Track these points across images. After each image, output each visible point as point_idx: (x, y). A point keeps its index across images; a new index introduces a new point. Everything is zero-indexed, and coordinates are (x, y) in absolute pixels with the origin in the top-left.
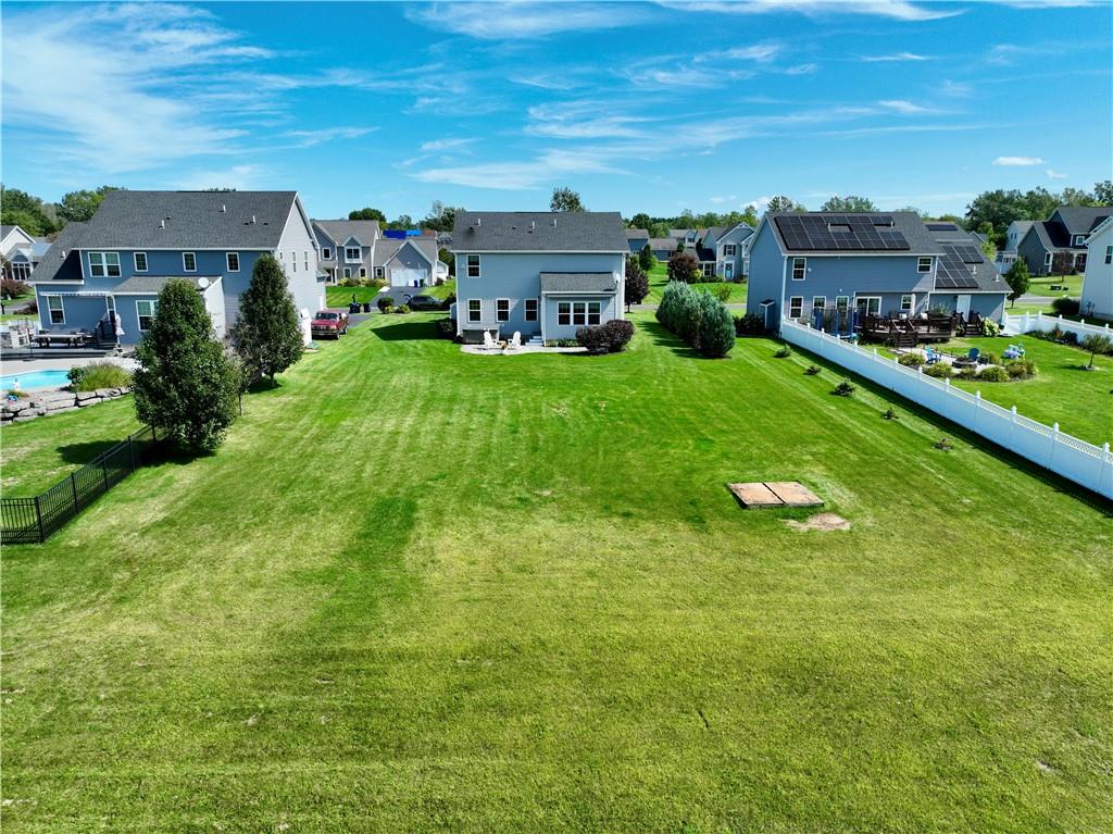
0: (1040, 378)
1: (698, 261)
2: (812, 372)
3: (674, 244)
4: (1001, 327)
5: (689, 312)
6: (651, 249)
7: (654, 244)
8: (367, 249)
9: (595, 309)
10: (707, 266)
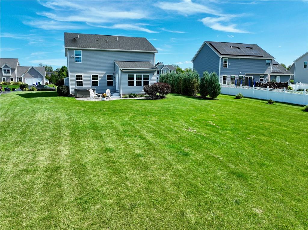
8: (13, 70)
9: (146, 78)
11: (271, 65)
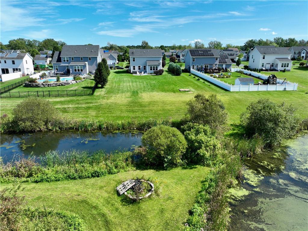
0: (231, 77)
1: (176, 58)
2: (194, 77)
3: (171, 54)
4: (231, 70)
5: (174, 68)
6: (166, 55)
7: (166, 54)
9: (157, 67)
10: (178, 59)
11: (218, 59)
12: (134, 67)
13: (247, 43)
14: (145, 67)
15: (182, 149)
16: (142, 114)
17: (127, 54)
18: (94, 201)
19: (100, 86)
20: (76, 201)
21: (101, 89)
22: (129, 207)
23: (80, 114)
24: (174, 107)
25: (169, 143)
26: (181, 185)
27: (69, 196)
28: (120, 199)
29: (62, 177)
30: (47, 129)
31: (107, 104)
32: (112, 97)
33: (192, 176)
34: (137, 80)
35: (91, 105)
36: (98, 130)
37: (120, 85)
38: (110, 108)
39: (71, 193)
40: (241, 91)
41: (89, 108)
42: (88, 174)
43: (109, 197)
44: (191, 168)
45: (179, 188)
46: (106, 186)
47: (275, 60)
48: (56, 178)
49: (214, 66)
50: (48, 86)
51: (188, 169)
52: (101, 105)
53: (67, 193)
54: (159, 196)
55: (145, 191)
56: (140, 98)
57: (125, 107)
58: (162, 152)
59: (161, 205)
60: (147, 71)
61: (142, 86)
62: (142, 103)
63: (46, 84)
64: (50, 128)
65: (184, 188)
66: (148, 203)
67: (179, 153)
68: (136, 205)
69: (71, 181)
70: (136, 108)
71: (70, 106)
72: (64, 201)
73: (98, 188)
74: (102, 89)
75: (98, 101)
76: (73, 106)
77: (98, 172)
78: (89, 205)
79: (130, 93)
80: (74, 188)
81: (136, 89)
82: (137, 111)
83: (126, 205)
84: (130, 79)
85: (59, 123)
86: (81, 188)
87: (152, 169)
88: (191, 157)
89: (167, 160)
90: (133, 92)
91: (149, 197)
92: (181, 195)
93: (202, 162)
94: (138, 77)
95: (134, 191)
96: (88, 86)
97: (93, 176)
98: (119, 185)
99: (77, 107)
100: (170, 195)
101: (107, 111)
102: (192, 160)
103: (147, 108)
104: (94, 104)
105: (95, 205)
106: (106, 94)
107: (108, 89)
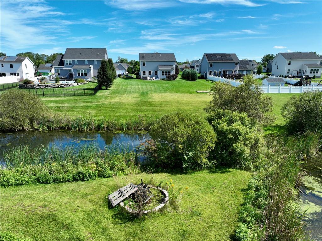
2: (212, 82)
11: (238, 65)
12: (144, 72)
13: (264, 58)
14: (156, 72)
15: (210, 143)
16: (153, 113)
17: (137, 66)
18: (67, 216)
19: (104, 88)
20: (39, 215)
21: (104, 91)
22: (125, 226)
23: (76, 113)
24: (192, 107)
25: (190, 133)
26: (212, 194)
27: (29, 208)
28: (112, 213)
29: (26, 179)
30: (32, 128)
31: (110, 103)
32: (117, 97)
33: (226, 182)
34: (147, 84)
35: (91, 104)
36: (96, 130)
37: (127, 87)
38: (113, 108)
39: (34, 204)
40: (269, 93)
41: (88, 107)
42: (68, 176)
43: (94, 210)
44: (224, 172)
45: (208, 199)
46: (92, 193)
47: (302, 65)
48: (18, 181)
49: (234, 72)
50: (45, 88)
51: (218, 173)
52: (103, 104)
53: (27, 203)
54: (177, 210)
55: (155, 201)
56: (150, 98)
57: (132, 106)
58: (181, 146)
59: (182, 224)
60: (159, 76)
61: (153, 88)
62: (153, 103)
63: (43, 85)
64: (36, 128)
65: (217, 199)
66: (158, 221)
67: (206, 148)
68: (138, 224)
69: (41, 186)
70: (145, 108)
71: (66, 105)
72: (17, 216)
73: (80, 197)
74: (106, 91)
75: (100, 101)
76: (69, 105)
77: (83, 174)
78: (58, 223)
79: (139, 94)
80: (41, 196)
81: (145, 91)
82: (145, 110)
83: (121, 224)
84: (139, 83)
85: (48, 121)
86: (53, 195)
87: (165, 172)
88: (222, 155)
89: (188, 159)
90: (142, 93)
91: (161, 210)
92: (214, 209)
93: (238, 164)
94: (148, 82)
95: (135, 202)
96: (90, 88)
97: (75, 180)
98: (113, 192)
99: (73, 106)
100: (195, 208)
101: (110, 111)
102: (223, 160)
103: (158, 108)
104: (94, 104)
105: (68, 222)
106: (111, 94)
107: (113, 91)
